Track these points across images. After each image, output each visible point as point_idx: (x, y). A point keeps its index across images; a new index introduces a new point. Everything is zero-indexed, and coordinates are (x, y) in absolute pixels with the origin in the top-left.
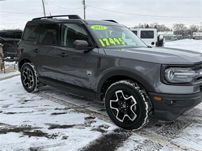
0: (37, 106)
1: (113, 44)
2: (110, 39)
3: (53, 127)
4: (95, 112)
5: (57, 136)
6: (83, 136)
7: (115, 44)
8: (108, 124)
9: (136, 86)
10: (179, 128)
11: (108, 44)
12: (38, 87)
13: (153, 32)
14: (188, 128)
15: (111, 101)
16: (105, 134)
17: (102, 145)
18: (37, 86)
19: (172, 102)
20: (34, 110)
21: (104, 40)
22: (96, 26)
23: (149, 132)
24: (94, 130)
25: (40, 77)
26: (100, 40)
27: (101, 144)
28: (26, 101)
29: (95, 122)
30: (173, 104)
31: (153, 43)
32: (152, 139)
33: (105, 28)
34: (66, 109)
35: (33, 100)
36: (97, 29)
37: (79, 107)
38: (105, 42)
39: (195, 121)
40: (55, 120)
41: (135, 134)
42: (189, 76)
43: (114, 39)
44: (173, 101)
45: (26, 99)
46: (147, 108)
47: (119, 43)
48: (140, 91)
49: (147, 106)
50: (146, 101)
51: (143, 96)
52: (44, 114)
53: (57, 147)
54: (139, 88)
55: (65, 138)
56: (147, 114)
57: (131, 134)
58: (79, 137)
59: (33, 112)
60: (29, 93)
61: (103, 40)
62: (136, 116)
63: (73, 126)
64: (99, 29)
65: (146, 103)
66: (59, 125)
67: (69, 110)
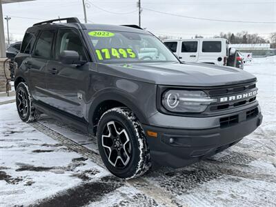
0: (21, 140)
1: (116, 57)
2: (113, 50)
3: (24, 168)
4: (93, 152)
5: (22, 180)
6: (54, 184)
7: (118, 57)
8: (99, 168)
9: (130, 116)
10: (198, 180)
11: (107, 56)
12: (33, 115)
13: (220, 43)
14: (214, 181)
15: (103, 136)
16: (86, 182)
17: (73, 197)
18: (31, 113)
19: (171, 140)
20: (14, 145)
21: (103, 51)
22: (97, 32)
23: (151, 182)
24: (74, 175)
25: (34, 101)
26: (98, 52)
27: (72, 195)
28: (13, 132)
29: (84, 165)
30: (173, 143)
31: (220, 59)
32: (148, 193)
33: (111, 34)
34: (57, 145)
35: (22, 132)
36: (97, 36)
37: (76, 144)
38: (103, 55)
39: (230, 172)
40: (32, 160)
41: (129, 184)
42: (202, 104)
43: (120, 50)
44: (173, 138)
45: (14, 130)
46: (141, 147)
47: (125, 55)
48: (134, 122)
49: (141, 144)
50: (141, 137)
51: (136, 130)
52: (23, 150)
53: (12, 195)
54: (134, 118)
55: (29, 184)
56: (141, 155)
57: (123, 185)
58: (48, 184)
59: (12, 147)
60: (24, 123)
61: (101, 52)
62: (128, 158)
63: (51, 168)
64: (101, 36)
65: (139, 140)
66: (32, 167)
67: (59, 148)
